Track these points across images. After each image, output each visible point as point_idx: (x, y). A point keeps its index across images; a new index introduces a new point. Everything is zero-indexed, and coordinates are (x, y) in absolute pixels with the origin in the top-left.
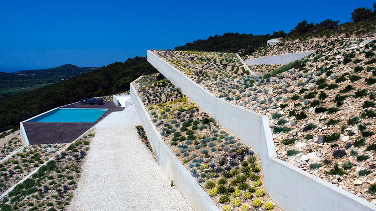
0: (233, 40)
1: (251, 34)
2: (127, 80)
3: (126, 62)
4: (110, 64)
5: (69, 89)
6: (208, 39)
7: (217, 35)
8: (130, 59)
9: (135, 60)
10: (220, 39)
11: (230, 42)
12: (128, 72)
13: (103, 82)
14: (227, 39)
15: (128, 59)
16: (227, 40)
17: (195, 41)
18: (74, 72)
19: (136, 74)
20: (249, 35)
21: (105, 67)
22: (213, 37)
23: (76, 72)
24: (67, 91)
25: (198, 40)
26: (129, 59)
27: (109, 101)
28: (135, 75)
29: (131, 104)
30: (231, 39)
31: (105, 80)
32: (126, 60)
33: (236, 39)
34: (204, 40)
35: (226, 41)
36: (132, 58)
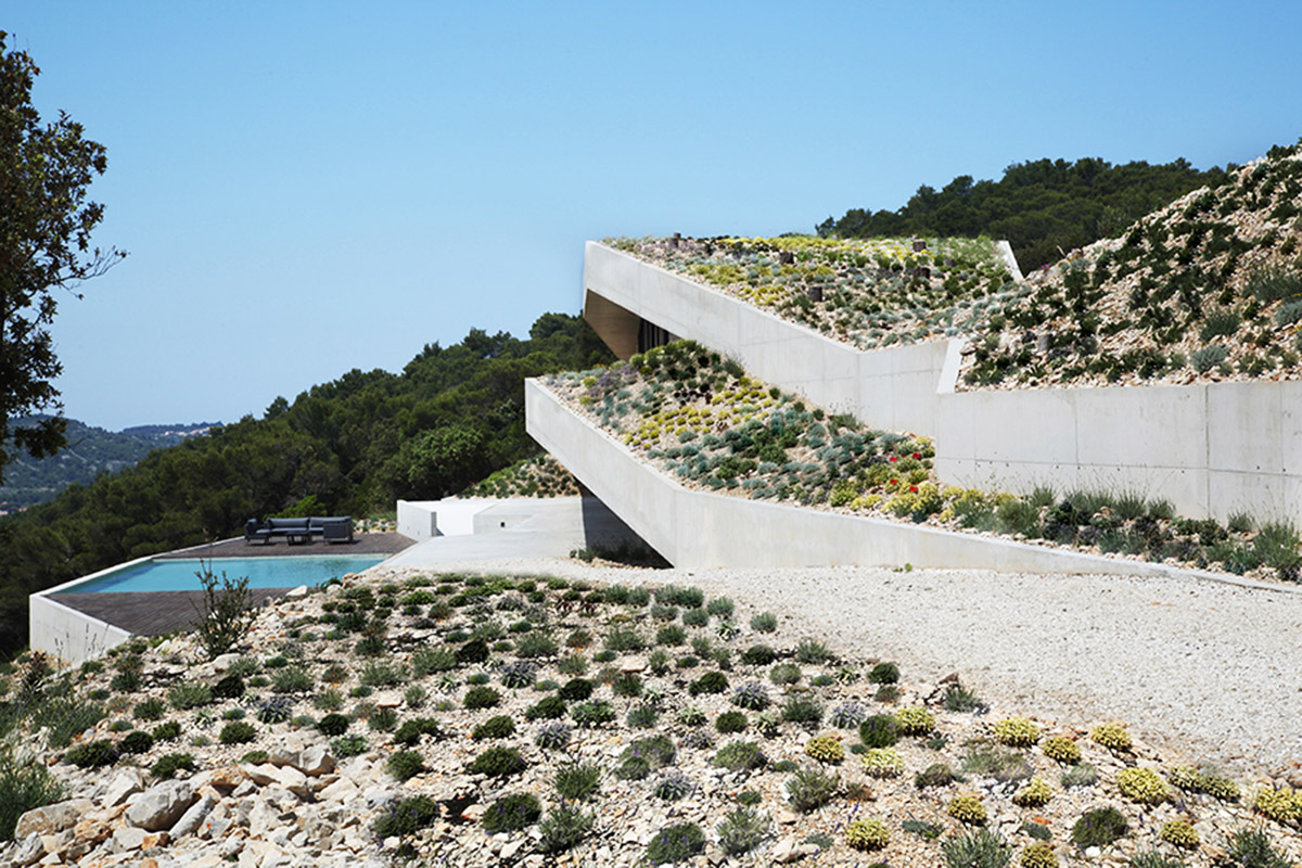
0: (1062, 200)
1: (1181, 161)
2: (451, 440)
3: (410, 369)
4: (314, 388)
5: (119, 520)
6: (913, 202)
7: (965, 180)
8: (432, 352)
9: (467, 354)
10: (982, 200)
11: (1046, 213)
12: (444, 406)
13: (309, 467)
14: (1030, 197)
15: (420, 351)
16: (1028, 203)
17: (831, 220)
18: (67, 462)
19: (495, 413)
20: (1171, 168)
21: (286, 403)
22: (939, 190)
23: (85, 461)
24: (109, 530)
25: (850, 214)
26: (427, 348)
27: (376, 535)
28: (490, 418)
29: (503, 524)
30: (1047, 198)
31: (317, 459)
32: (411, 358)
33: (1084, 196)
34: (882, 214)
35: (1017, 209)
36: (444, 346)
